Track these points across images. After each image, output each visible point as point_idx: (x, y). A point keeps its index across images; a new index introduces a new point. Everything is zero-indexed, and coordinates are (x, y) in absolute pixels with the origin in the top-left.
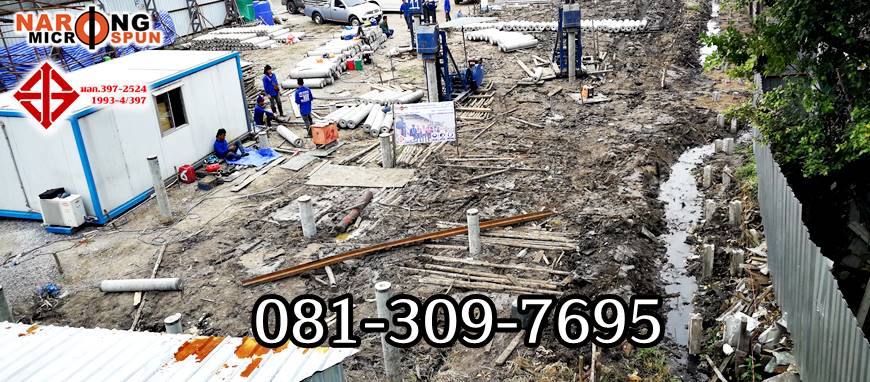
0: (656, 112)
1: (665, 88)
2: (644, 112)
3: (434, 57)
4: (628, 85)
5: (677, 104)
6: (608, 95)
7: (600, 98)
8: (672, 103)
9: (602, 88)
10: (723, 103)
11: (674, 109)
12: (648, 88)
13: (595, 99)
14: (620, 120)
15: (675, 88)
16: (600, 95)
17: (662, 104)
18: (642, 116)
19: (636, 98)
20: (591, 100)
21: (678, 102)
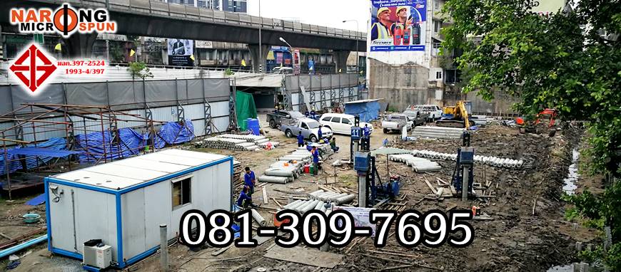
0: (527, 234)
1: (535, 214)
2: (518, 232)
3: (365, 174)
4: (507, 209)
5: (544, 229)
6: (491, 215)
7: (485, 216)
8: (541, 227)
9: (487, 209)
10: (581, 233)
11: (542, 233)
12: (522, 213)
13: (482, 217)
14: (500, 236)
15: (543, 215)
16: (485, 214)
17: (533, 227)
18: (517, 235)
19: (513, 220)
20: (478, 217)
21: (545, 228)
